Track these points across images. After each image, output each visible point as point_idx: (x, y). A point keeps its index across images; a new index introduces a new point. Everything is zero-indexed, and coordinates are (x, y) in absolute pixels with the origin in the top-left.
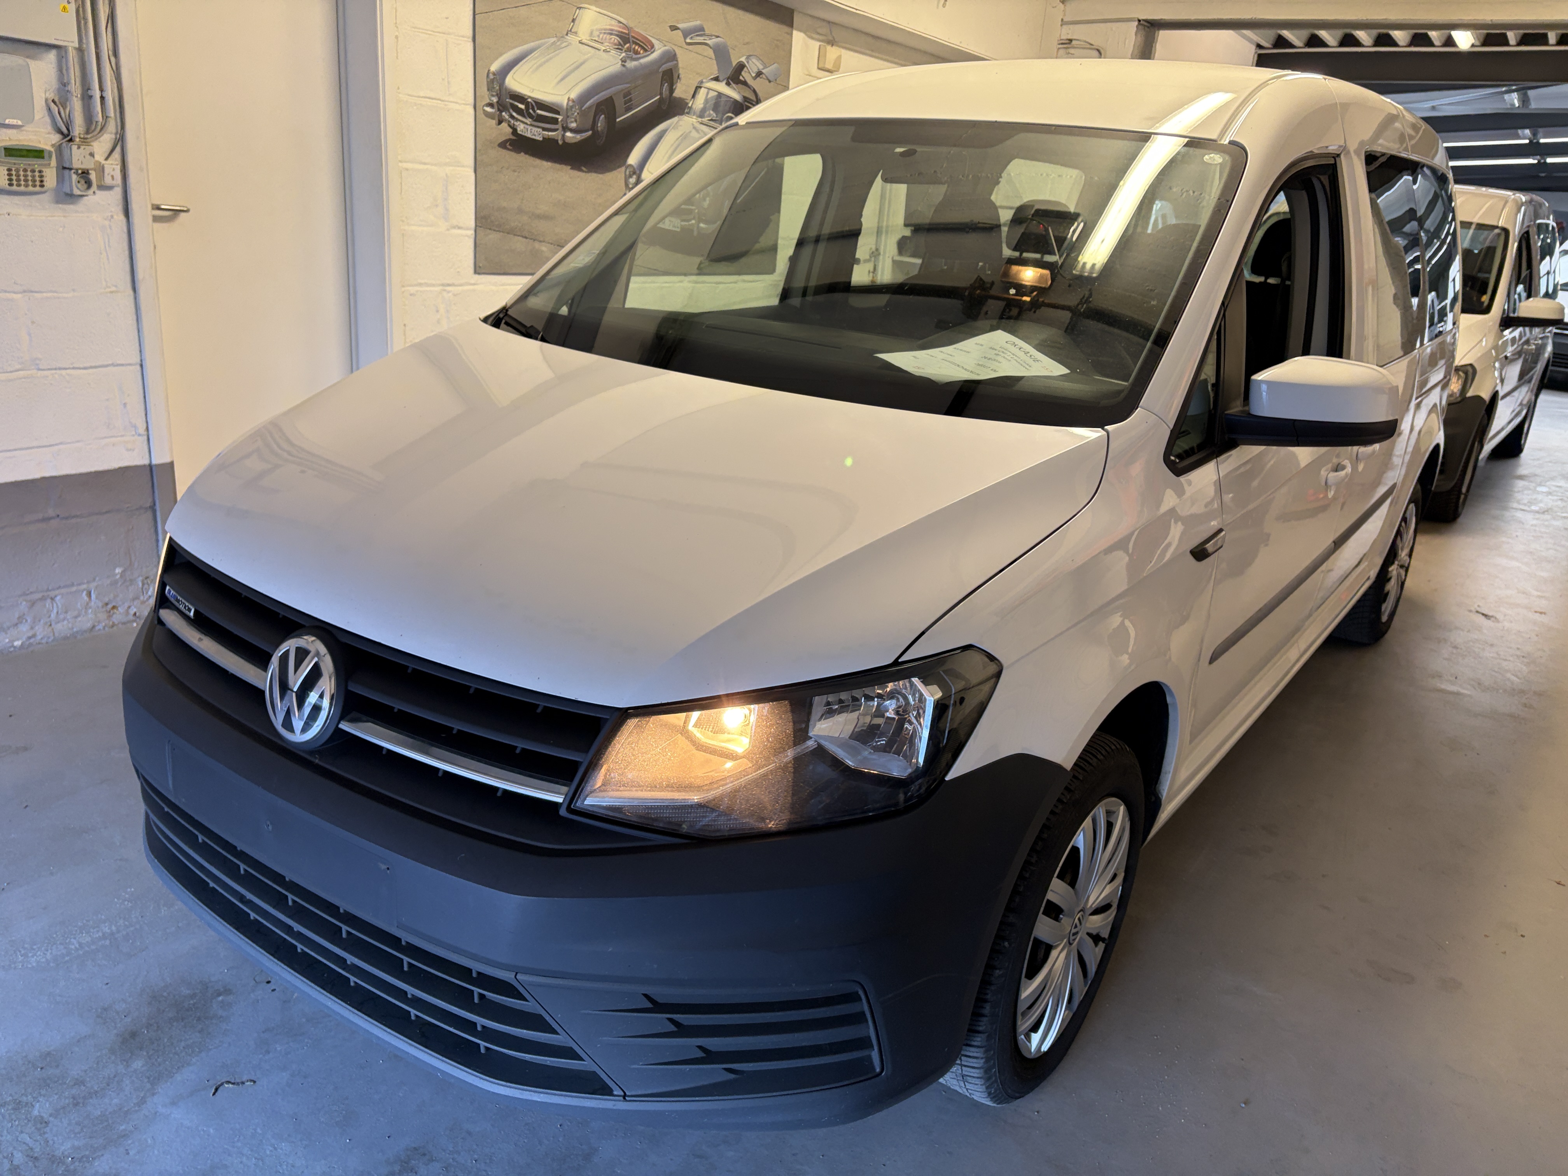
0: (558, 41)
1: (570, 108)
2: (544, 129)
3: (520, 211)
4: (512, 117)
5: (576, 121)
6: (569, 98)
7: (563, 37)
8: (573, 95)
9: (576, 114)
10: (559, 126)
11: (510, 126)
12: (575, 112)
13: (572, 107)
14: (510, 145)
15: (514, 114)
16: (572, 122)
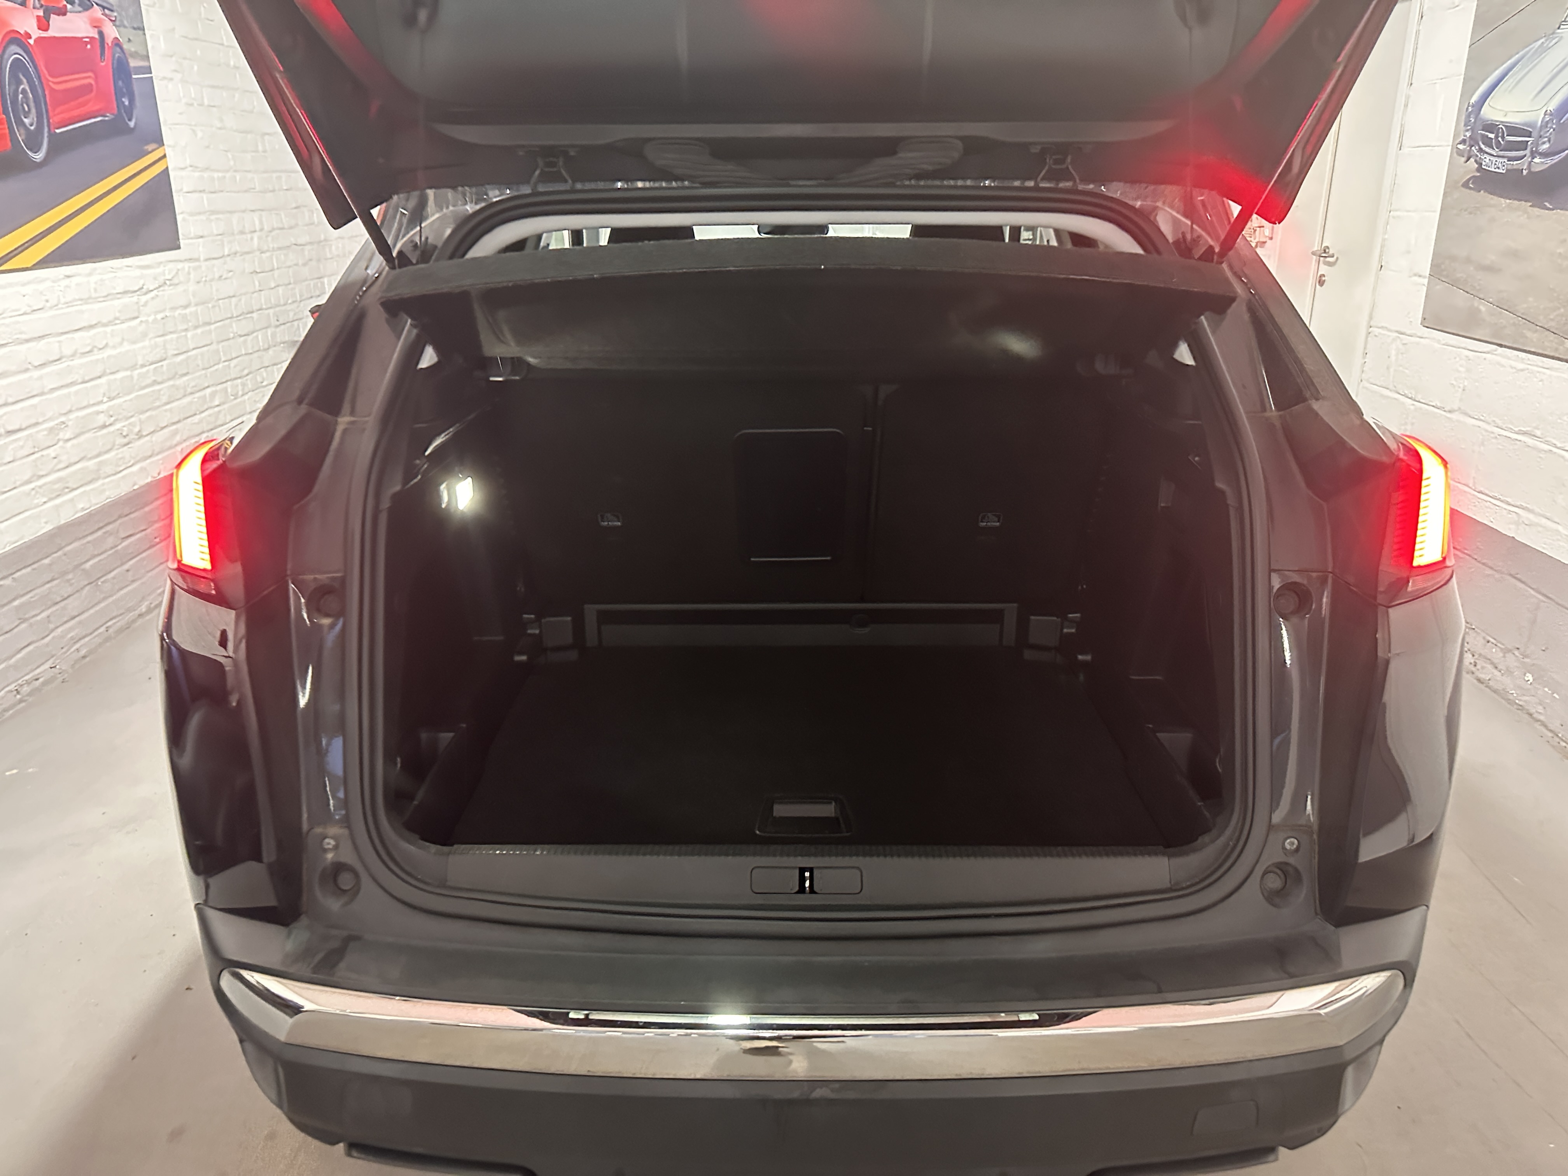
0: (1546, 40)
1: (1545, 125)
2: (1510, 159)
3: (1468, 260)
4: (1480, 150)
5: (1549, 141)
6: (1547, 111)
7: (1553, 33)
8: (1552, 107)
9: (1552, 130)
10: (1528, 152)
11: (1476, 161)
12: (1551, 128)
13: (1547, 122)
14: (1472, 184)
15: (1483, 146)
16: (1544, 143)
